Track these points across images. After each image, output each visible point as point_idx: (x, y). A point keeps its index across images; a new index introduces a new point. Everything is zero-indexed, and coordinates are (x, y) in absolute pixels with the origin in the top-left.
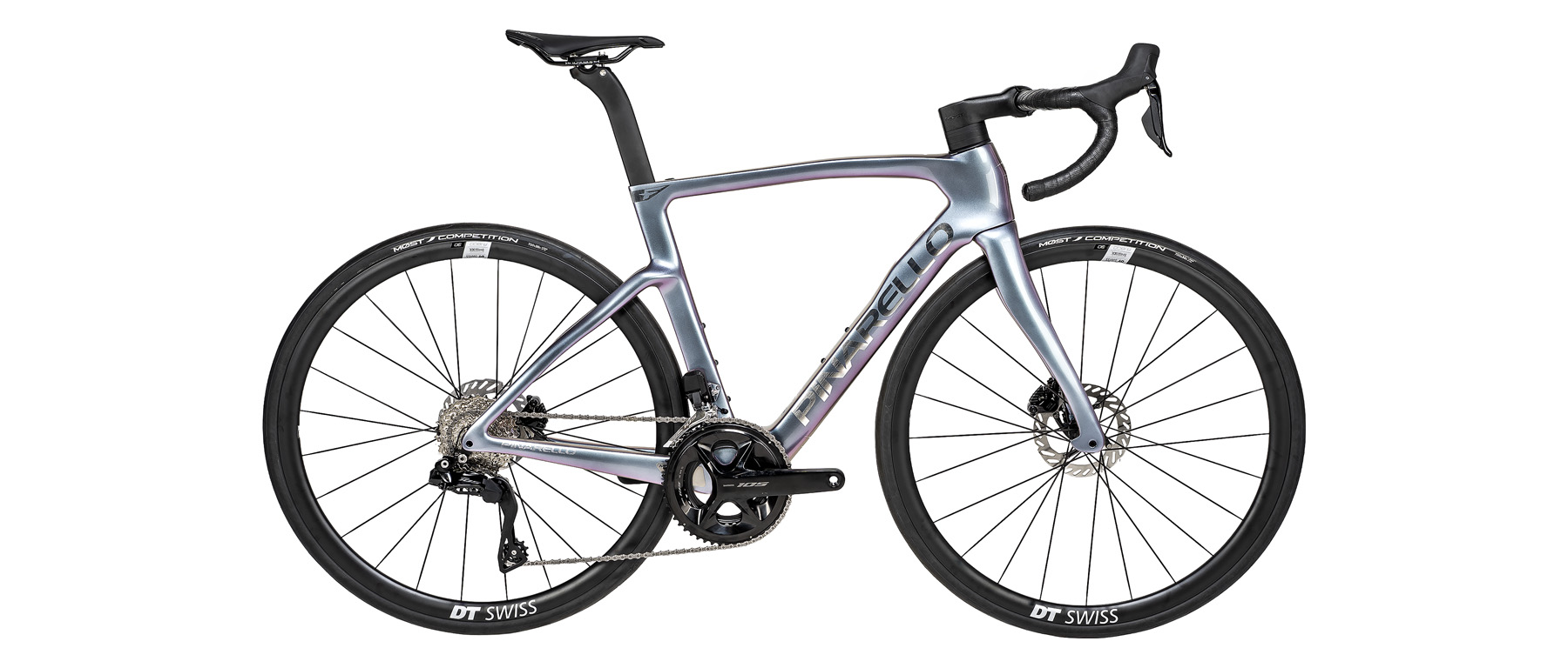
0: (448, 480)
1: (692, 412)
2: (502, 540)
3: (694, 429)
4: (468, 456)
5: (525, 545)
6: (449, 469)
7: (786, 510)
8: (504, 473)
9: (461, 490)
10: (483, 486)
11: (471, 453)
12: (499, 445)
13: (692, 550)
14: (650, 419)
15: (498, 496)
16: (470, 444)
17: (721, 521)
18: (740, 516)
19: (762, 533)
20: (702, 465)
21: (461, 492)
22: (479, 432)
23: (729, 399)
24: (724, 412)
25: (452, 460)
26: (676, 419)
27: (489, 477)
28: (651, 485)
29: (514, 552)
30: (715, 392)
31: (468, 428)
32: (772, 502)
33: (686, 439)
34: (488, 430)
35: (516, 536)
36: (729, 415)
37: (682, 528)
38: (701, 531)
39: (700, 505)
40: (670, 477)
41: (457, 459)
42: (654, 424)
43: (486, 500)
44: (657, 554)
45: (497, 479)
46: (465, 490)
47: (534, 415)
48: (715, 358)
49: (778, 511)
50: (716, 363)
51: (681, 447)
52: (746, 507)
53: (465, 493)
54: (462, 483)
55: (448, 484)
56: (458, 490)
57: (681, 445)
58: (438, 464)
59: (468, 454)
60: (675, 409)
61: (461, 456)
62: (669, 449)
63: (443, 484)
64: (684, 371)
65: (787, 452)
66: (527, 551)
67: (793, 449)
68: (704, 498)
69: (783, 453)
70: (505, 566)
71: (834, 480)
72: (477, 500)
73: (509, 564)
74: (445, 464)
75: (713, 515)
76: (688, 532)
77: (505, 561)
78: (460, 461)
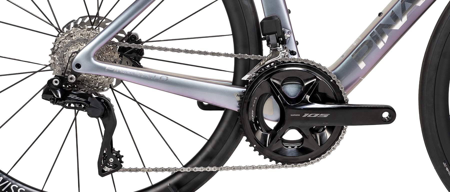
0: (58, 96)
1: (266, 51)
2: (102, 150)
3: (268, 66)
4: (76, 77)
5: (121, 154)
6: (60, 87)
7: (341, 138)
8: (108, 94)
9: (70, 105)
10: (89, 103)
11: (80, 74)
12: (103, 69)
13: (260, 167)
14: (231, 56)
15: (101, 112)
16: (78, 66)
17: (286, 144)
18: (301, 141)
19: (319, 156)
20: (272, 97)
21: (69, 107)
22: (88, 56)
23: (297, 43)
24: (293, 53)
25: (62, 79)
26: (253, 57)
27: (94, 96)
28: (226, 110)
29: (111, 160)
30: (287, 36)
31: (77, 53)
32: (331, 129)
33: (260, 74)
34: (95, 56)
35: (114, 147)
36: (296, 57)
37: (253, 148)
38: (267, 152)
39: (268, 130)
40: (245, 105)
41: (67, 79)
42: (233, 59)
43: (91, 115)
44: (228, 168)
45: (100, 98)
46: (72, 105)
47: (133, 46)
48: (288, 8)
49: (335, 139)
50: (289, 12)
51: (257, 81)
52: (308, 133)
53: (72, 108)
54: (70, 99)
55: (58, 99)
56: (67, 105)
57: (256, 79)
58: (50, 82)
59: (77, 75)
60: (253, 47)
61: (70, 76)
62: (246, 82)
63: (54, 99)
64: (261, 16)
65: (346, 89)
66: (123, 159)
67: (350, 86)
68: (272, 125)
69: (342, 90)
70: (103, 171)
71: (385, 115)
72: (83, 115)
73: (106, 169)
74: (56, 82)
75: (279, 140)
76: (257, 153)
77: (103, 167)
78: (70, 81)
